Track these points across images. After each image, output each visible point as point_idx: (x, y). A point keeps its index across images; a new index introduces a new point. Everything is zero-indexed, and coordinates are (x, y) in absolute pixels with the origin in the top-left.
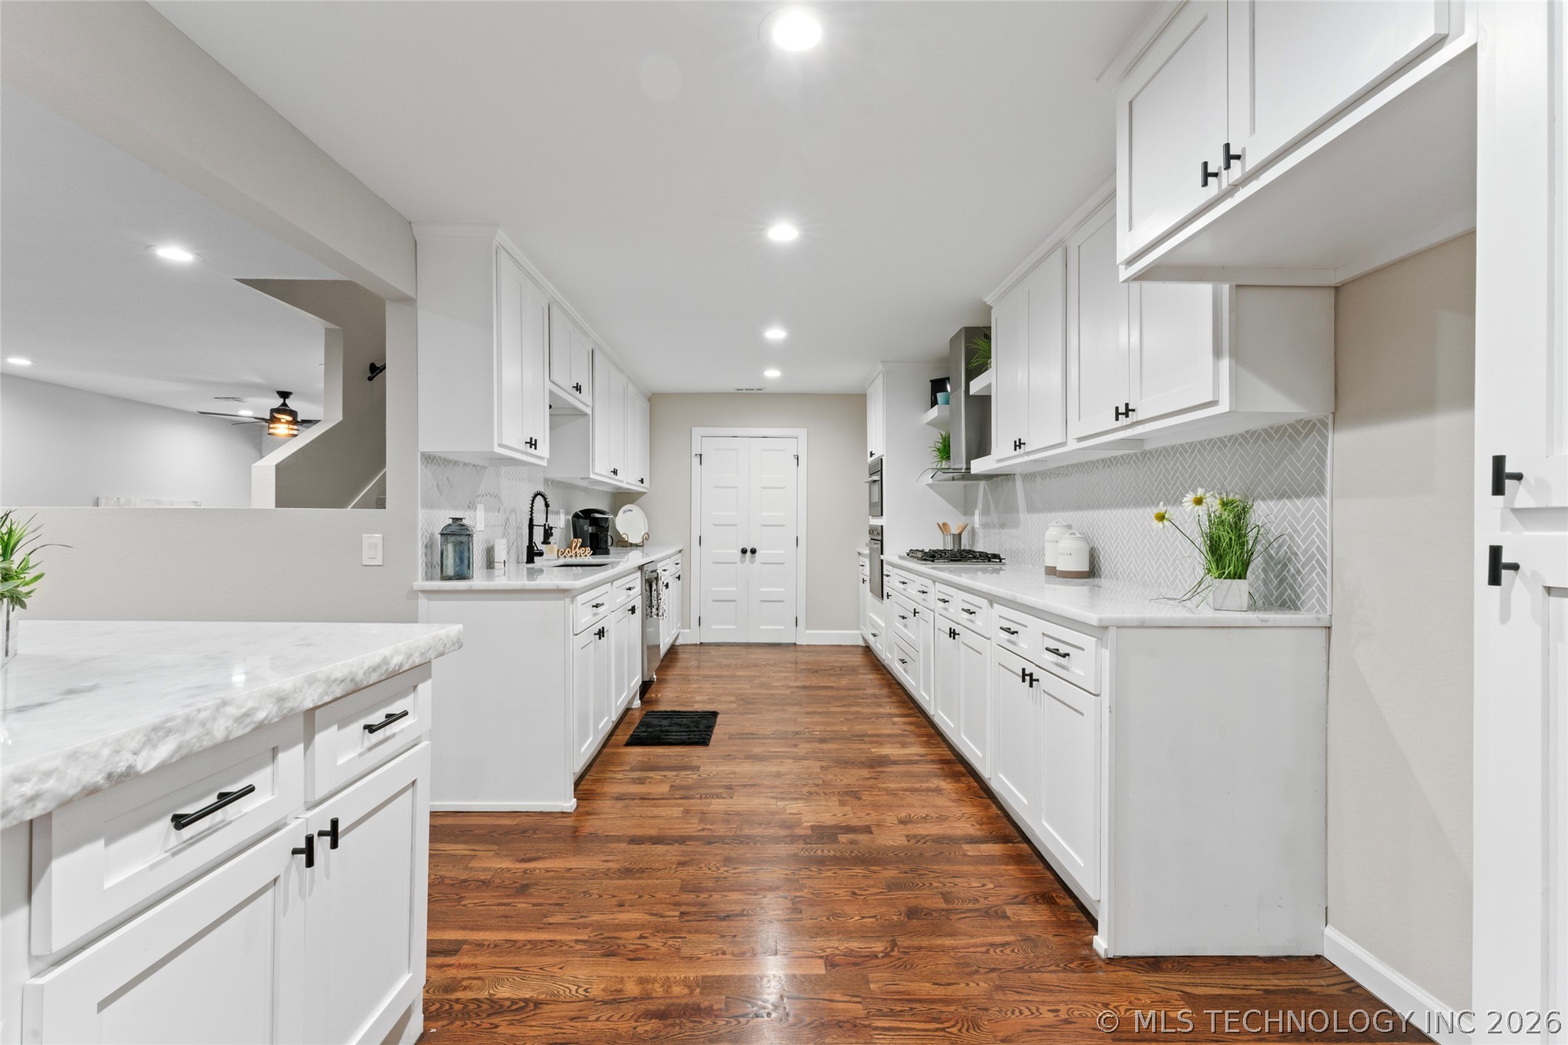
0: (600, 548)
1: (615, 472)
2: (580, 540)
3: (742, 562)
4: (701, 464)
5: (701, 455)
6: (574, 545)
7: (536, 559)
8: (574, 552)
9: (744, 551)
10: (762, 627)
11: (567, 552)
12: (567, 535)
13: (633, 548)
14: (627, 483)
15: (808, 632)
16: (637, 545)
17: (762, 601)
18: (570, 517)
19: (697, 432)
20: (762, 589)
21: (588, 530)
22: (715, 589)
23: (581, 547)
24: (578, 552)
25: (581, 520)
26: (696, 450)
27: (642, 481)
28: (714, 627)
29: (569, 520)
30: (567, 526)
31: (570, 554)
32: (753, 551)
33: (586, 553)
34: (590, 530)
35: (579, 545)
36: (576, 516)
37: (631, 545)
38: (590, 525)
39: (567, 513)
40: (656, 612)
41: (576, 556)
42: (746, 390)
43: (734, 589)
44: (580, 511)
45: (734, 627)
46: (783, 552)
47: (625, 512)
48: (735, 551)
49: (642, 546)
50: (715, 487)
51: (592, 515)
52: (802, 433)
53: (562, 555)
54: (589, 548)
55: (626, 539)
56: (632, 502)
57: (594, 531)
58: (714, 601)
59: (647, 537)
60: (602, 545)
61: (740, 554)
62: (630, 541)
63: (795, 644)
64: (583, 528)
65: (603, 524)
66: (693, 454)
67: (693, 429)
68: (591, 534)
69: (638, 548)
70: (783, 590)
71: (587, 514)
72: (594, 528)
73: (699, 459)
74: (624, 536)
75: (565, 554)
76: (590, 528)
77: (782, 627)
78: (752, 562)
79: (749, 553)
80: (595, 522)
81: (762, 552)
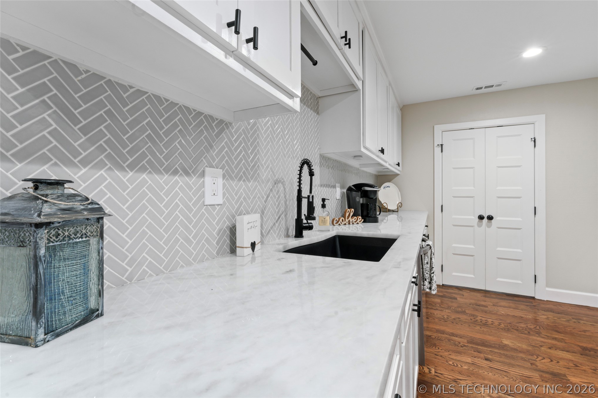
0: (370, 217)
1: (382, 151)
2: (353, 210)
3: (480, 226)
4: (442, 151)
5: (442, 145)
6: (347, 214)
7: (305, 233)
8: (347, 220)
9: (481, 218)
10: (499, 279)
11: (341, 220)
12: (342, 207)
13: (390, 213)
14: (389, 164)
15: (547, 289)
16: (393, 211)
17: (499, 258)
18: (345, 191)
19: (438, 129)
20: (499, 249)
21: (360, 201)
22: (454, 245)
23: (354, 215)
24: (351, 220)
25: (354, 193)
26: (438, 141)
27: (398, 164)
28: (454, 274)
29: (344, 192)
30: (342, 197)
31: (344, 223)
32: (490, 218)
33: (358, 221)
34: (361, 201)
35: (352, 214)
36: (350, 189)
37: (389, 211)
38: (361, 197)
39: (342, 187)
40: (429, 286)
41: (349, 224)
42: (486, 87)
43: (472, 247)
44: (353, 186)
45: (472, 276)
46: (520, 219)
47: (385, 188)
48: (472, 217)
49: (398, 211)
50: (454, 168)
51: (363, 189)
52: (540, 119)
53: (337, 223)
54: (360, 217)
55: (386, 207)
56: (389, 181)
57: (364, 202)
58: (454, 254)
59: (400, 205)
60: (371, 214)
61: (477, 220)
62: (389, 208)
63: (533, 298)
64: (355, 200)
65: (372, 196)
66: (436, 145)
67: (435, 127)
68: (362, 205)
69: (394, 213)
70: (520, 250)
71: (359, 187)
72: (364, 198)
73: (440, 148)
74: (385, 205)
75: (340, 222)
76: (361, 199)
77: (520, 282)
78: (489, 226)
79: (485, 220)
80: (365, 194)
81: (498, 218)
